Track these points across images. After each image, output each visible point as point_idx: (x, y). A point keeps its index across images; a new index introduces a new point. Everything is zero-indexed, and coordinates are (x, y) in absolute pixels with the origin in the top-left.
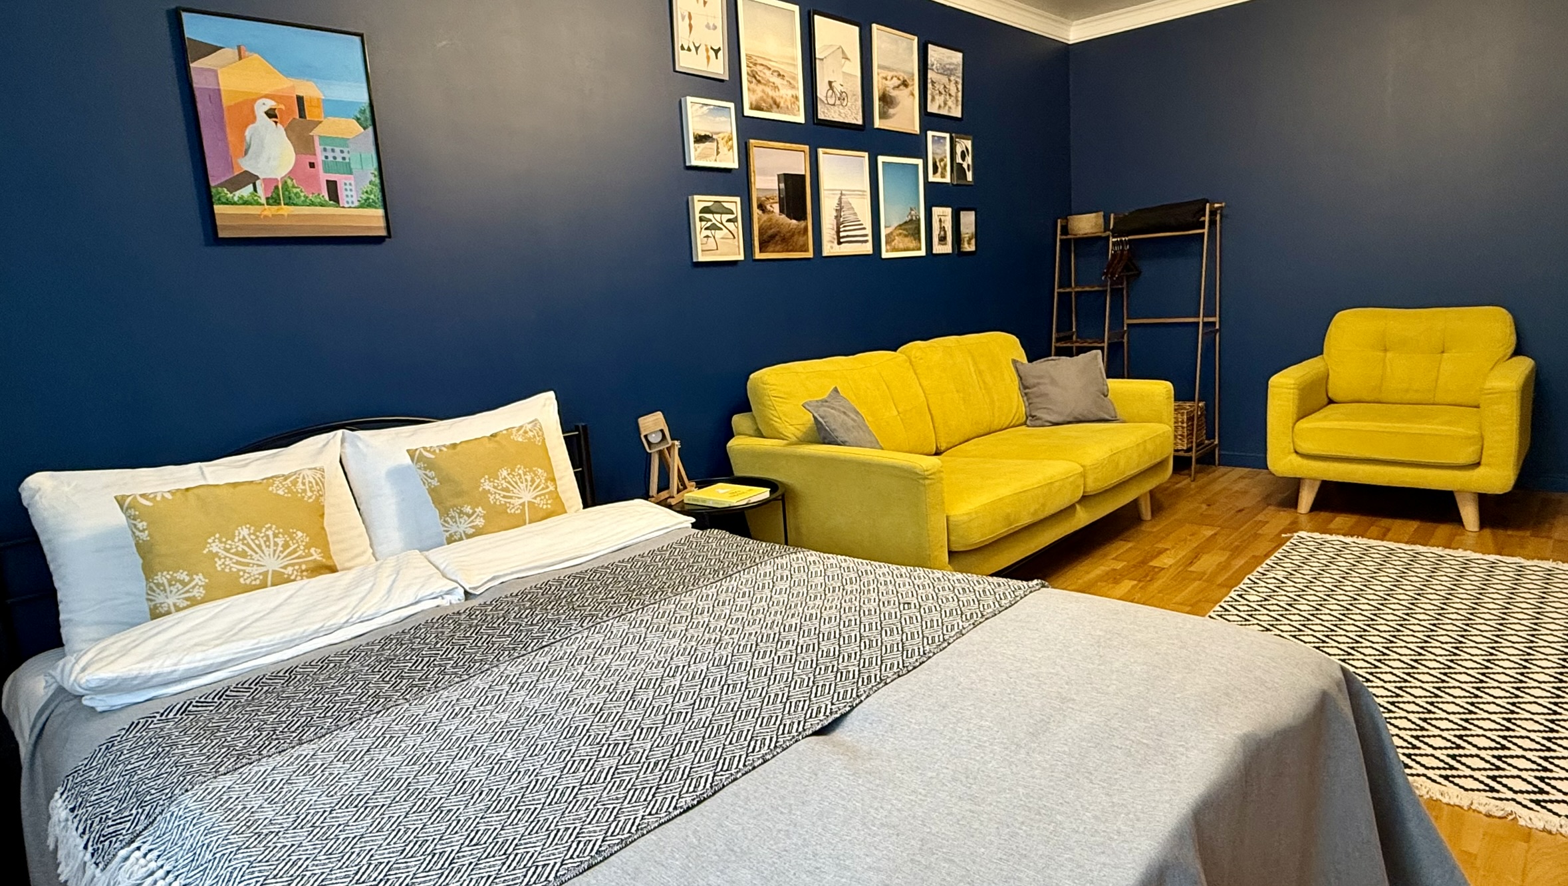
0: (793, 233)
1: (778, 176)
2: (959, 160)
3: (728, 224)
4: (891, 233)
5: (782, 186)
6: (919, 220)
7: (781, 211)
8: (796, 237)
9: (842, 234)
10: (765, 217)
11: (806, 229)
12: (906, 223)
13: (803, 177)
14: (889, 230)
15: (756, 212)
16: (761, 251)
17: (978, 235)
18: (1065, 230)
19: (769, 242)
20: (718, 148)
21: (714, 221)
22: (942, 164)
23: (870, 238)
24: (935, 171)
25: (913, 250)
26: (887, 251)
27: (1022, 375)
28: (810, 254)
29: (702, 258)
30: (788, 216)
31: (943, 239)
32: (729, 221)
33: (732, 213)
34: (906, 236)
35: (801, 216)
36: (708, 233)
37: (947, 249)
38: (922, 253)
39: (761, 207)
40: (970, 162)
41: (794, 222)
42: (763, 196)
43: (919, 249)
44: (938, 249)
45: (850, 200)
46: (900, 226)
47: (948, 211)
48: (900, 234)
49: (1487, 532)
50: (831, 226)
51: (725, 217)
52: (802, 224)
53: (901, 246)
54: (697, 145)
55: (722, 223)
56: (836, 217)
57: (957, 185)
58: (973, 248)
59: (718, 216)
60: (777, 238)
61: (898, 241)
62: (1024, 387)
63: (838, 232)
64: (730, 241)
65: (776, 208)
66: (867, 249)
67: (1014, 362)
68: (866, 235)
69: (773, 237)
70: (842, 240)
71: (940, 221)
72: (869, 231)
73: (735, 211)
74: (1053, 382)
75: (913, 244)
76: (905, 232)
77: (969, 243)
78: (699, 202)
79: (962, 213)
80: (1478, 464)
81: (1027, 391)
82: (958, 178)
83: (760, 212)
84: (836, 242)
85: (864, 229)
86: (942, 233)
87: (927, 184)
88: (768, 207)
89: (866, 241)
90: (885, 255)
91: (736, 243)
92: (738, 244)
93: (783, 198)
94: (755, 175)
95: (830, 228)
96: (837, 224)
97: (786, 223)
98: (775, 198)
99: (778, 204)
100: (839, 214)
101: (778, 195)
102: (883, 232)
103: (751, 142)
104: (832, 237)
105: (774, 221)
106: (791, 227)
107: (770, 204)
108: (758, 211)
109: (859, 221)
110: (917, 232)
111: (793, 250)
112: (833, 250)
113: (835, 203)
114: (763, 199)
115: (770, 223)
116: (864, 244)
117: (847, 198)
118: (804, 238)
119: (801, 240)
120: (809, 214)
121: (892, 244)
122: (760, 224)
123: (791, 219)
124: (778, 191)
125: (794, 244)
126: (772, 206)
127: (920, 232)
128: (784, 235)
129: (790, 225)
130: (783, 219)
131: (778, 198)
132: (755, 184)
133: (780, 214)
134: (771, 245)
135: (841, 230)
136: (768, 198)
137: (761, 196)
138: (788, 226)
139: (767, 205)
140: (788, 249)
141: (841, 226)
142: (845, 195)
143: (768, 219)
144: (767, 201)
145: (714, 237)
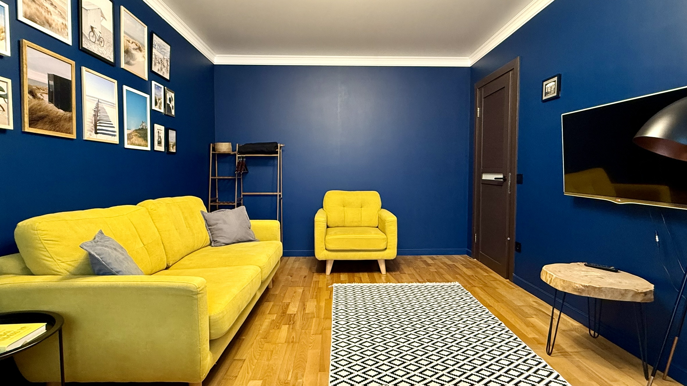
0: (60, 119)
1: (49, 75)
2: (168, 102)
4: (131, 134)
5: (52, 83)
6: (147, 129)
7: (50, 100)
8: (62, 123)
9: (98, 127)
10: (35, 102)
11: (71, 119)
12: (139, 129)
13: (69, 82)
14: (130, 132)
15: (27, 97)
16: (30, 125)
17: (177, 144)
18: (214, 149)
19: (38, 121)
22: (160, 101)
23: (117, 134)
24: (156, 104)
25: (143, 146)
26: (128, 144)
27: (206, 219)
28: (74, 136)
30: (57, 105)
31: (159, 143)
33: (3, 91)
34: (140, 137)
35: (67, 108)
38: (149, 148)
39: (32, 93)
40: (173, 105)
41: (61, 111)
42: (34, 85)
43: (147, 146)
46: (136, 130)
48: (136, 135)
49: (388, 274)
52: (68, 114)
53: (137, 142)
56: (95, 115)
57: (167, 115)
58: (174, 151)
60: (45, 120)
61: (135, 139)
62: (208, 225)
63: (96, 126)
64: (1, 113)
65: (46, 97)
66: (115, 140)
67: (202, 212)
68: (114, 132)
69: (42, 118)
70: (98, 131)
71: (158, 132)
72: (117, 129)
73: (6, 91)
75: (143, 143)
76: (139, 135)
77: (173, 148)
79: (170, 131)
80: (386, 249)
81: (210, 227)
82: (168, 112)
83: (31, 97)
84: (94, 132)
85: (115, 127)
86: (159, 139)
87: (152, 111)
89: (115, 136)
90: (126, 146)
91: (5, 115)
92: (7, 116)
93: (52, 92)
94: (26, 68)
95: (89, 122)
96: (95, 120)
97: (54, 111)
98: (45, 90)
99: (47, 95)
100: (97, 114)
101: (48, 88)
102: (126, 132)
103: (24, 42)
104: (91, 128)
105: (43, 106)
106: (58, 114)
107: (40, 94)
108: (29, 95)
109: (110, 122)
110: (145, 138)
111: (60, 130)
112: (92, 137)
113: (94, 106)
114: (34, 87)
115: (39, 108)
116: (113, 137)
117: (103, 105)
118: (69, 124)
119: (67, 125)
120: (74, 108)
121: (132, 140)
122: (30, 106)
123: (59, 109)
124: (48, 85)
125: (60, 127)
126: (41, 95)
127: (147, 136)
128: (52, 119)
129: (57, 113)
130: (52, 107)
131: (48, 91)
132: (27, 74)
133: (49, 103)
134: (40, 124)
135: (98, 124)
136: (38, 88)
137: (32, 85)
138: (55, 113)
139: (38, 94)
140: (55, 129)
141: (98, 122)
142: (101, 103)
143: (38, 104)
144: (37, 90)
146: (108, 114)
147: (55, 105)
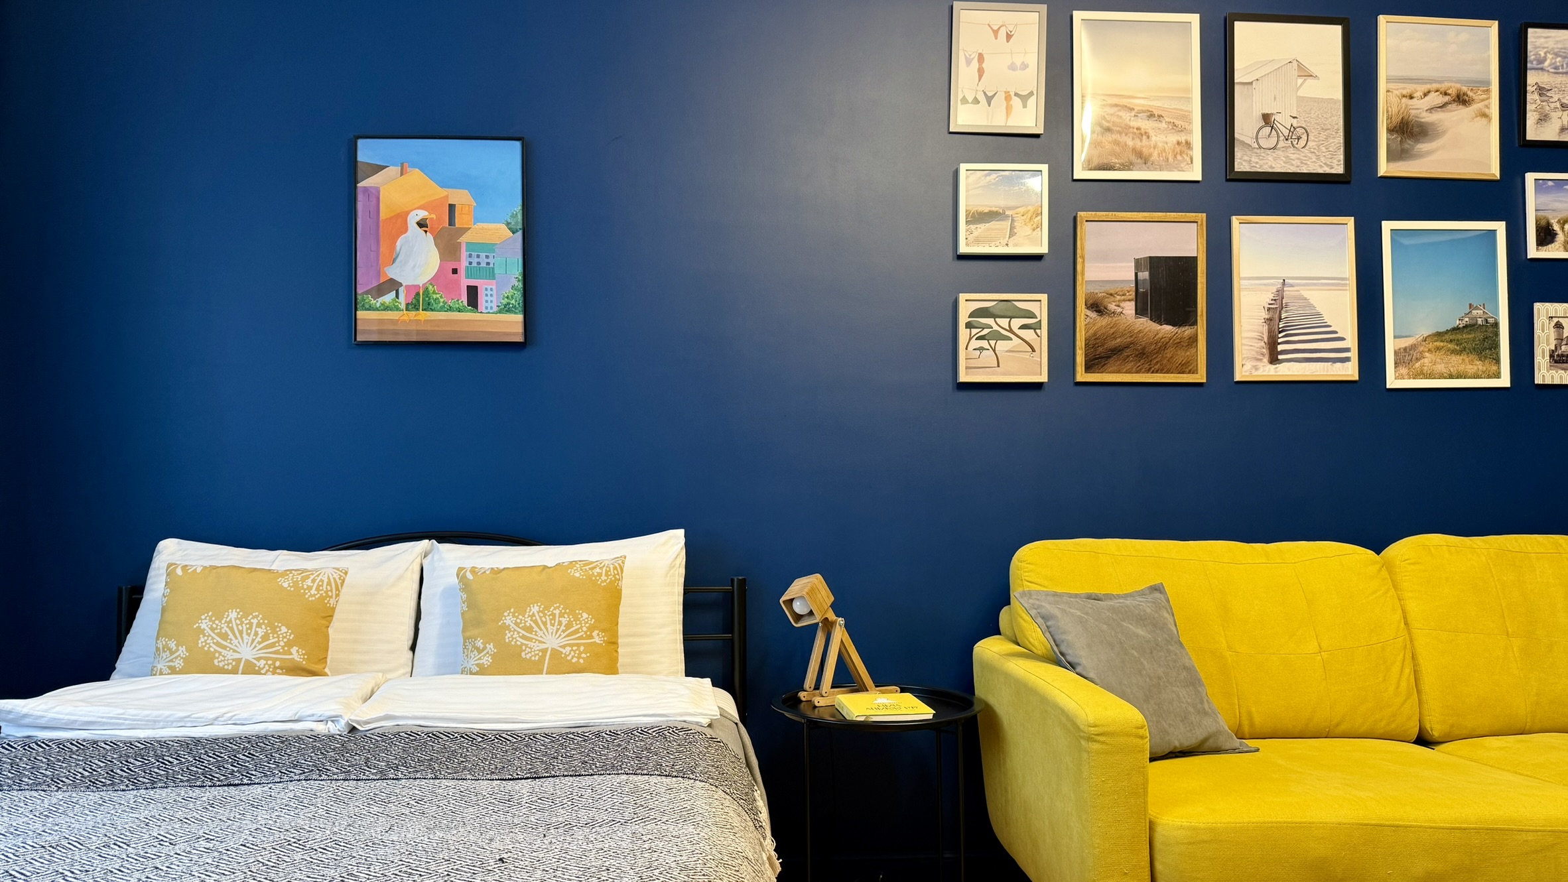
0: (1162, 346)
1: (1137, 262)
3: (1022, 333)
4: (1413, 347)
5: (1145, 275)
6: (1496, 325)
7: (1140, 311)
8: (1169, 353)
9: (1280, 348)
10: (1103, 321)
11: (1193, 340)
12: (1456, 329)
13: (1192, 261)
14: (1406, 343)
15: (1084, 315)
16: (1089, 368)
19: (1110, 357)
20: (1012, 228)
21: (996, 327)
23: (1354, 354)
24: (1546, 236)
25: (1475, 376)
26: (1400, 377)
28: (1200, 377)
29: (964, 377)
30: (1157, 318)
32: (1024, 327)
33: (1034, 316)
34: (1453, 352)
35: (1181, 316)
36: (984, 344)
38: (1504, 381)
39: (1096, 306)
41: (1168, 328)
42: (1100, 292)
43: (1497, 375)
44: (1546, 374)
45: (1306, 294)
46: (1439, 335)
48: (1439, 349)
50: (1255, 335)
51: (1017, 323)
52: (1187, 331)
53: (1440, 368)
54: (973, 227)
55: (1011, 331)
56: (1269, 320)
59: (1004, 322)
60: (1129, 352)
61: (1432, 361)
63: (1272, 344)
64: (1027, 356)
65: (1129, 308)
66: (1349, 371)
68: (1347, 350)
69: (1116, 351)
70: (1280, 357)
71: (1558, 327)
72: (1351, 339)
73: (1038, 314)
75: (1475, 367)
76: (1451, 346)
78: (967, 304)
83: (1093, 315)
84: (1266, 360)
85: (1343, 339)
86: (1563, 348)
87: (1520, 262)
88: (1112, 307)
89: (1347, 359)
90: (1392, 382)
91: (1035, 358)
92: (1039, 360)
93: (1145, 294)
94: (1083, 262)
95: (1253, 338)
96: (1270, 331)
97: (1150, 331)
98: (1128, 294)
99: (1133, 303)
100: (1277, 316)
101: (1134, 289)
102: (1391, 346)
103: (1080, 216)
104: (1257, 352)
105: (1122, 327)
106: (1160, 335)
107: (1114, 304)
108: (1089, 313)
109: (1330, 326)
110: (1486, 346)
111: (1162, 370)
112: (1260, 372)
113: (1267, 297)
114: (1100, 295)
115: (1112, 331)
116: (1338, 365)
117: (1298, 291)
118: (1188, 353)
119: (1182, 356)
120: (1202, 315)
121: (1417, 365)
122: (1091, 332)
123: (1161, 325)
124: (1134, 282)
125: (1165, 362)
126: (1119, 306)
127: (1495, 346)
128: (1144, 349)
129: (1157, 334)
130: (1146, 324)
131: (1134, 294)
132: (1083, 274)
133: (1136, 318)
134: (1113, 363)
135: (1280, 341)
136: (1111, 295)
137: (1096, 291)
138: (1151, 335)
139: (1109, 305)
140: (1150, 368)
141: (1280, 335)
142: (1292, 286)
143: (1109, 324)
144: (1108, 298)
145: (994, 351)
146: (1319, 309)
147: (1151, 320)
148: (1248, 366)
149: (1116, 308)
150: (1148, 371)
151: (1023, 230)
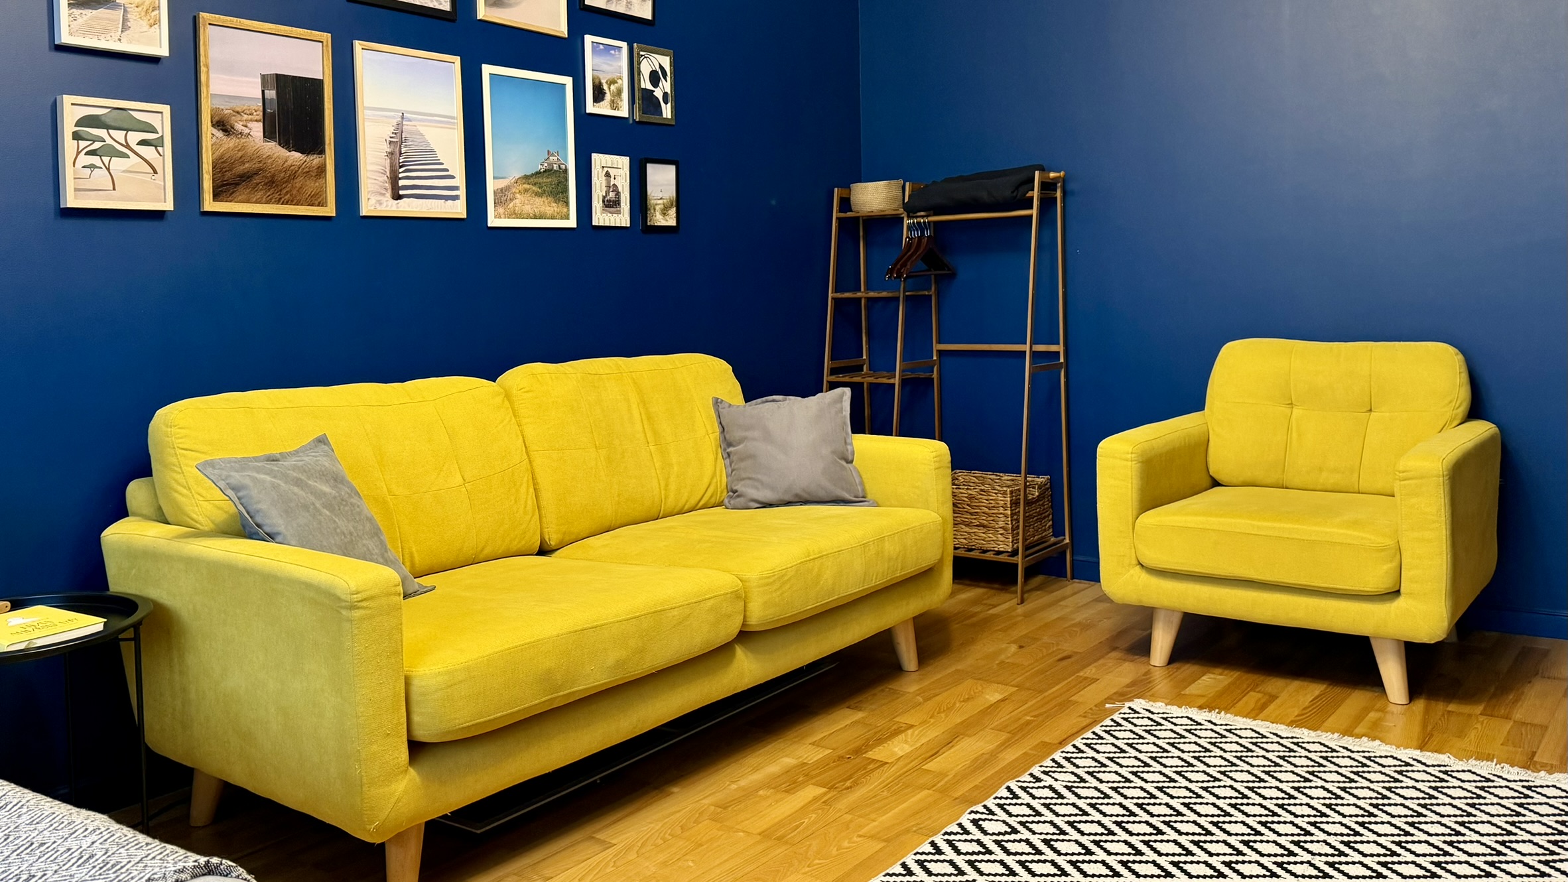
0: (292, 174)
1: (264, 77)
2: (646, 84)
3: (142, 150)
4: (508, 188)
5: (271, 94)
6: (566, 171)
7: (268, 134)
8: (298, 183)
9: (401, 183)
10: (230, 143)
11: (321, 170)
12: (538, 173)
13: (319, 83)
14: (502, 184)
15: (209, 135)
16: (217, 196)
17: (682, 201)
18: (846, 204)
19: (237, 184)
20: (125, 20)
21: (109, 141)
22: (613, 87)
23: (462, 193)
24: (599, 95)
25: (553, 218)
26: (498, 216)
27: (723, 423)
28: (330, 210)
29: (72, 201)
30: (285, 144)
31: (612, 204)
32: (143, 143)
33: (154, 131)
34: (537, 194)
35: (310, 142)
36: (95, 160)
37: (622, 218)
38: (572, 223)
39: (222, 124)
40: (668, 90)
41: (296, 156)
42: (226, 108)
43: (567, 217)
44: (601, 217)
45: (422, 130)
46: (526, 177)
47: (623, 162)
48: (526, 191)
49: (1420, 705)
50: (379, 168)
51: (134, 137)
52: (315, 160)
53: (528, 209)
54: (76, 12)
55: (128, 146)
56: (391, 153)
57: (639, 122)
58: (671, 221)
59: (119, 135)
60: (256, 180)
61: (521, 202)
62: (727, 443)
63: (394, 179)
64: (147, 178)
65: (257, 129)
66: (458, 209)
67: (717, 402)
68: (456, 188)
69: (245, 178)
70: (401, 192)
71: (608, 175)
72: (460, 180)
73: (159, 130)
74: (767, 437)
75: (552, 207)
76: (535, 188)
77: (664, 213)
78: (73, 109)
79: (651, 168)
80: (1397, 593)
81: (730, 449)
82: (644, 111)
83: (220, 134)
84: (389, 194)
85: (453, 177)
86: (612, 195)
87: (582, 117)
88: (239, 126)
89: (456, 198)
90: (493, 222)
91: (157, 182)
92: (163, 184)
93: (273, 115)
94: (208, 72)
95: (376, 172)
96: (392, 166)
97: (278, 157)
98: (255, 114)
99: (261, 124)
100: (397, 150)
101: (261, 108)
102: (491, 186)
103: (203, 17)
104: (381, 186)
105: (250, 150)
106: (289, 163)
107: (241, 123)
108: (215, 131)
109: (442, 164)
110: (559, 193)
111: (292, 201)
112: (383, 208)
113: (388, 130)
114: (226, 112)
115: (240, 154)
116: (450, 202)
117: (415, 126)
118: (317, 184)
119: (311, 186)
120: (330, 143)
121: (511, 205)
122: (217, 154)
123: (290, 151)
124: (261, 101)
125: (294, 192)
126: (246, 126)
127: (565, 190)
128: (273, 176)
129: (286, 161)
130: (273, 149)
131: (261, 114)
132: (208, 86)
133: (265, 141)
134: (242, 191)
135: (401, 175)
136: (238, 112)
137: (222, 107)
138: (280, 162)
139: (236, 124)
140: (281, 198)
141: (401, 170)
142: (410, 120)
143: (236, 147)
144: (234, 116)
145: (108, 169)
146: (433, 146)
147: (280, 145)
148: (373, 201)
149: (243, 128)
150: (278, 202)
151: (138, 23)
